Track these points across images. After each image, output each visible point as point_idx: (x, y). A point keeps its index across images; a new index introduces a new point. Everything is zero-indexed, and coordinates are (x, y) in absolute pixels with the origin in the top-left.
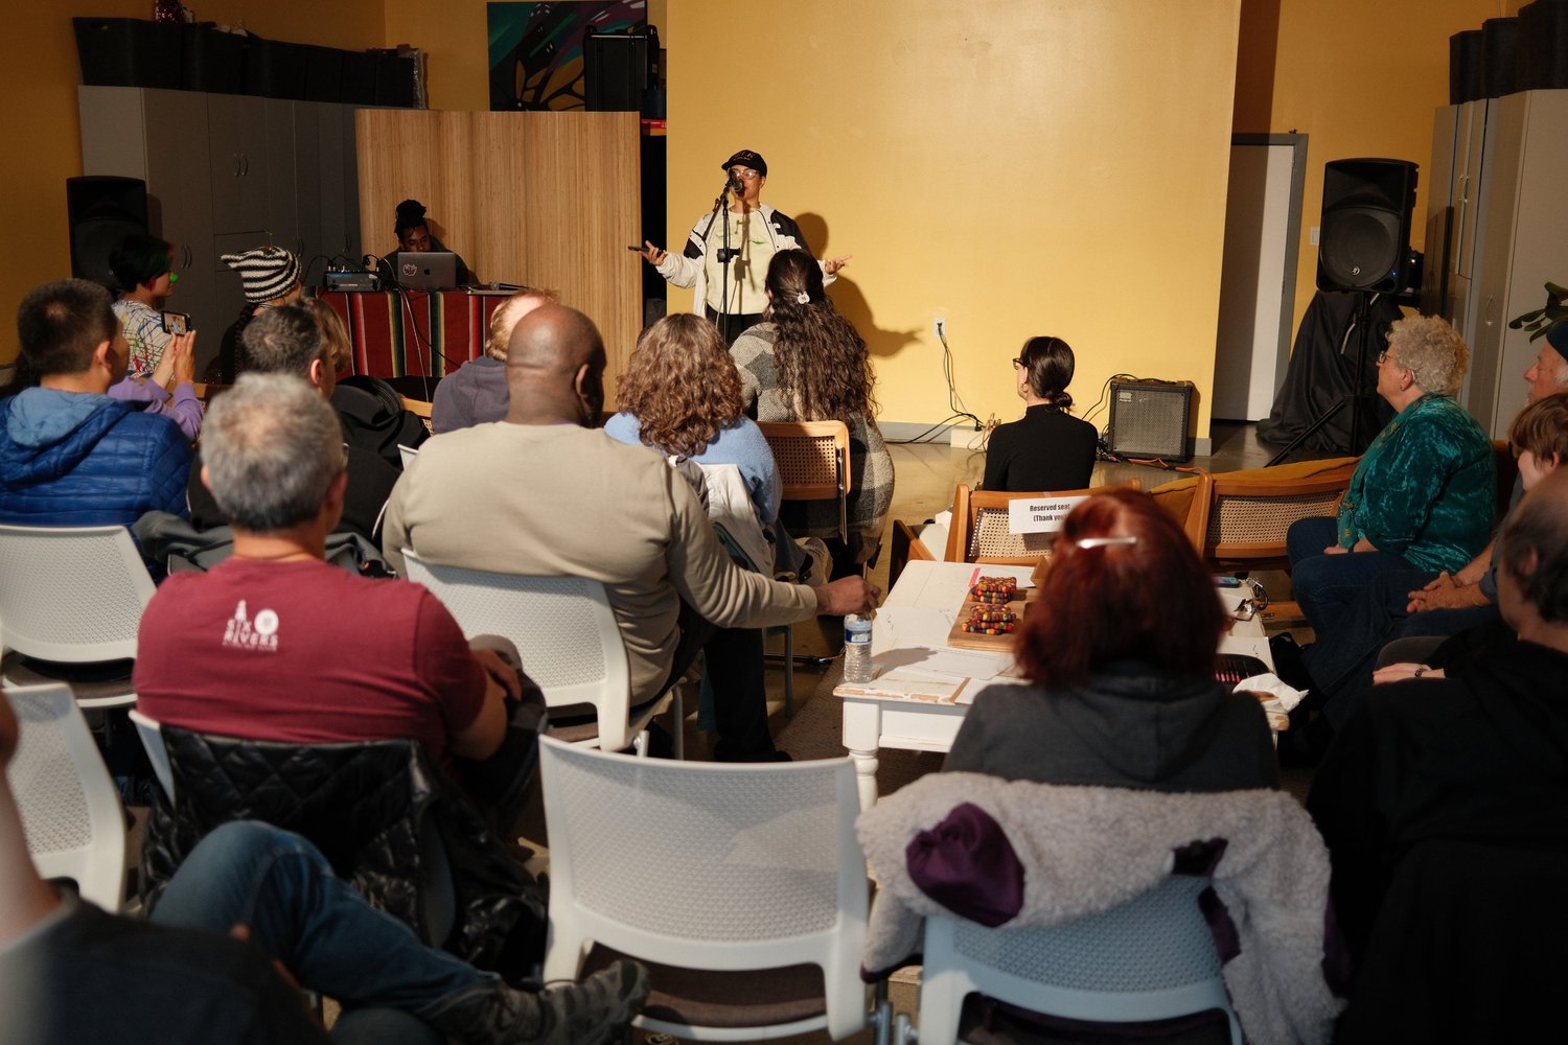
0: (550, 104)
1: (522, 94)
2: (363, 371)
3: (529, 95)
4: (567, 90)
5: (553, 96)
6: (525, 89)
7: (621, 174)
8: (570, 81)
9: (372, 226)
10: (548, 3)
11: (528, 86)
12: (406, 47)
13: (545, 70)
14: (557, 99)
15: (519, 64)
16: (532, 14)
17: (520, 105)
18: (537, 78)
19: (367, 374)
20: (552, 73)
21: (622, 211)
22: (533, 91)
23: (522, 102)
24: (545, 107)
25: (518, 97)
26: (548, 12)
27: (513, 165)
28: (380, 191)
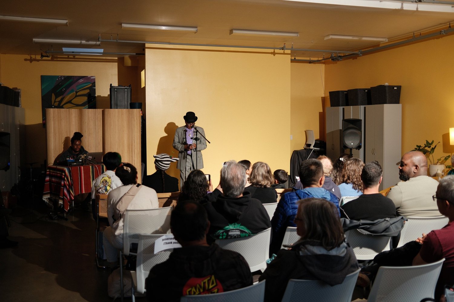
0: (64, 106)
1: (54, 104)
2: (83, 192)
3: (56, 104)
4: (70, 102)
5: (65, 104)
6: (55, 102)
7: (135, 127)
8: (70, 100)
9: (53, 145)
10: (63, 76)
11: (56, 101)
12: (16, 88)
13: (62, 96)
14: (66, 105)
15: (53, 94)
16: (57, 79)
17: (53, 107)
18: (59, 99)
19: (84, 193)
20: (64, 97)
21: (135, 138)
22: (58, 103)
23: (53, 105)
24: (62, 107)
25: (53, 104)
26: (63, 79)
27: (97, 125)
28: (55, 134)
